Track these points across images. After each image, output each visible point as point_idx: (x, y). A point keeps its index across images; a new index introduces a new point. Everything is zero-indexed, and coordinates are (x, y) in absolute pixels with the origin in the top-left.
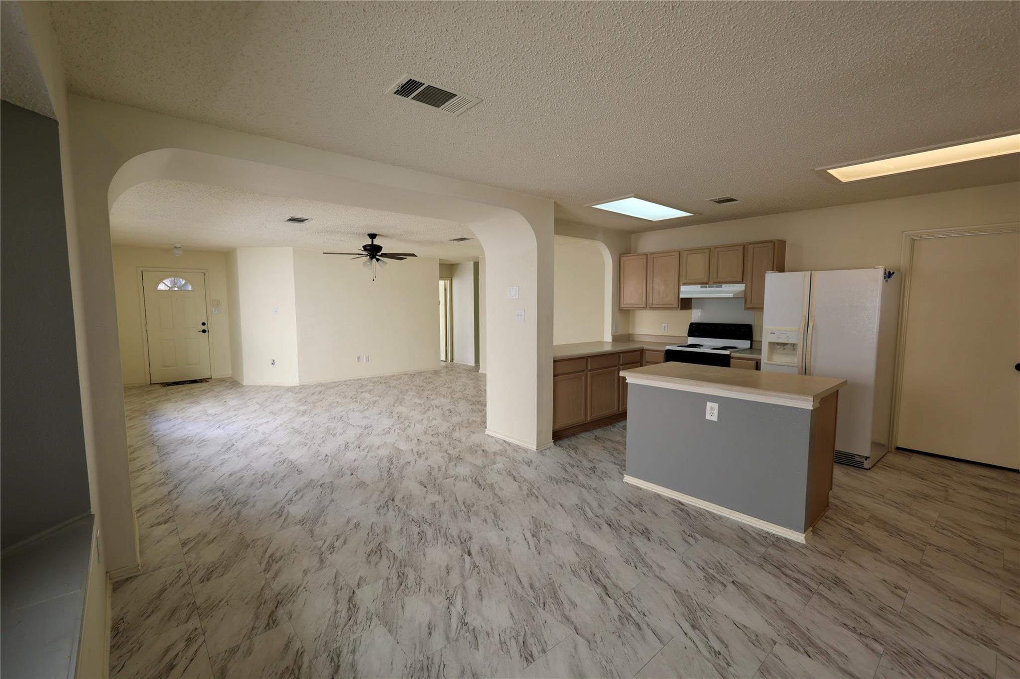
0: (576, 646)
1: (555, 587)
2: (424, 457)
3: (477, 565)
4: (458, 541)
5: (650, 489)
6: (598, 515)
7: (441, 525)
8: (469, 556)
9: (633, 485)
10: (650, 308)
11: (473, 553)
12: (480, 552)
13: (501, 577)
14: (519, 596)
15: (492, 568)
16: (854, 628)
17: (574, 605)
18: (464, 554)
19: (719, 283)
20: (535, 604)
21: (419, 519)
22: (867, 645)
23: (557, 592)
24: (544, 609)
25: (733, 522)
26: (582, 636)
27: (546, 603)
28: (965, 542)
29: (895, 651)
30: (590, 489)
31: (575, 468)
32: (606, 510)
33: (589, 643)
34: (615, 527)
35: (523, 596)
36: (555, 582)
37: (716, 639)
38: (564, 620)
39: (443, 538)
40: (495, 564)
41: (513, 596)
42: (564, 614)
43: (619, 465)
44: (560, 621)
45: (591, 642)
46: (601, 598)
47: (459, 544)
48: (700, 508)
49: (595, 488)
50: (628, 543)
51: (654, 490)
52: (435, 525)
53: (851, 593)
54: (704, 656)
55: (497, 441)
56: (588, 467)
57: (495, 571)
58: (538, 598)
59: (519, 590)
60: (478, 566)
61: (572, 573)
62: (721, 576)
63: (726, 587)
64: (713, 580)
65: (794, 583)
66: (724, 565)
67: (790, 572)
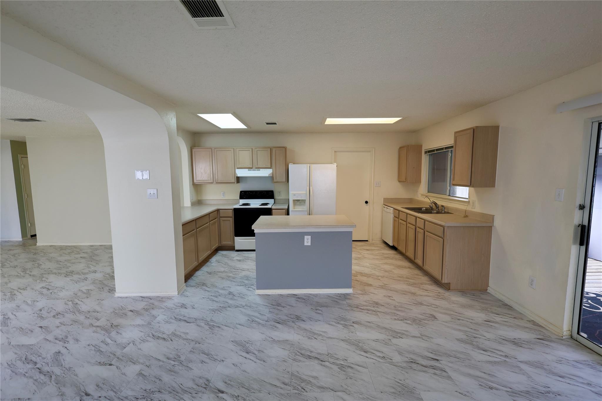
0: (342, 398)
1: (297, 375)
2: (70, 339)
3: (236, 395)
4: (201, 389)
5: (274, 293)
6: (266, 320)
7: (170, 386)
8: (223, 393)
9: (263, 294)
10: (216, 183)
11: (224, 389)
12: (227, 385)
13: (261, 391)
14: (286, 395)
15: (249, 390)
17: (316, 378)
18: (218, 395)
19: (258, 168)
20: (299, 392)
21: (143, 394)
23: (300, 377)
24: (307, 392)
25: (323, 295)
26: (338, 391)
27: (303, 388)
28: (383, 271)
30: (244, 307)
31: (219, 297)
32: (267, 315)
33: (345, 392)
34: (282, 322)
35: (288, 393)
36: (292, 372)
37: (377, 352)
38: (322, 390)
39: (185, 395)
40: (247, 387)
41: (283, 398)
42: (318, 386)
43: (243, 286)
44: (321, 392)
45: (345, 391)
46: (321, 365)
47: (205, 390)
48: (305, 294)
49: (246, 305)
50: (298, 328)
51: (277, 293)
52: (165, 390)
54: (382, 362)
55: (135, 299)
56: (227, 293)
57: (252, 391)
58: (297, 388)
59: (282, 391)
60: (238, 395)
61: (294, 361)
62: (347, 323)
63: (353, 326)
64: (347, 326)
65: (368, 311)
66: (342, 317)
67: (362, 308)
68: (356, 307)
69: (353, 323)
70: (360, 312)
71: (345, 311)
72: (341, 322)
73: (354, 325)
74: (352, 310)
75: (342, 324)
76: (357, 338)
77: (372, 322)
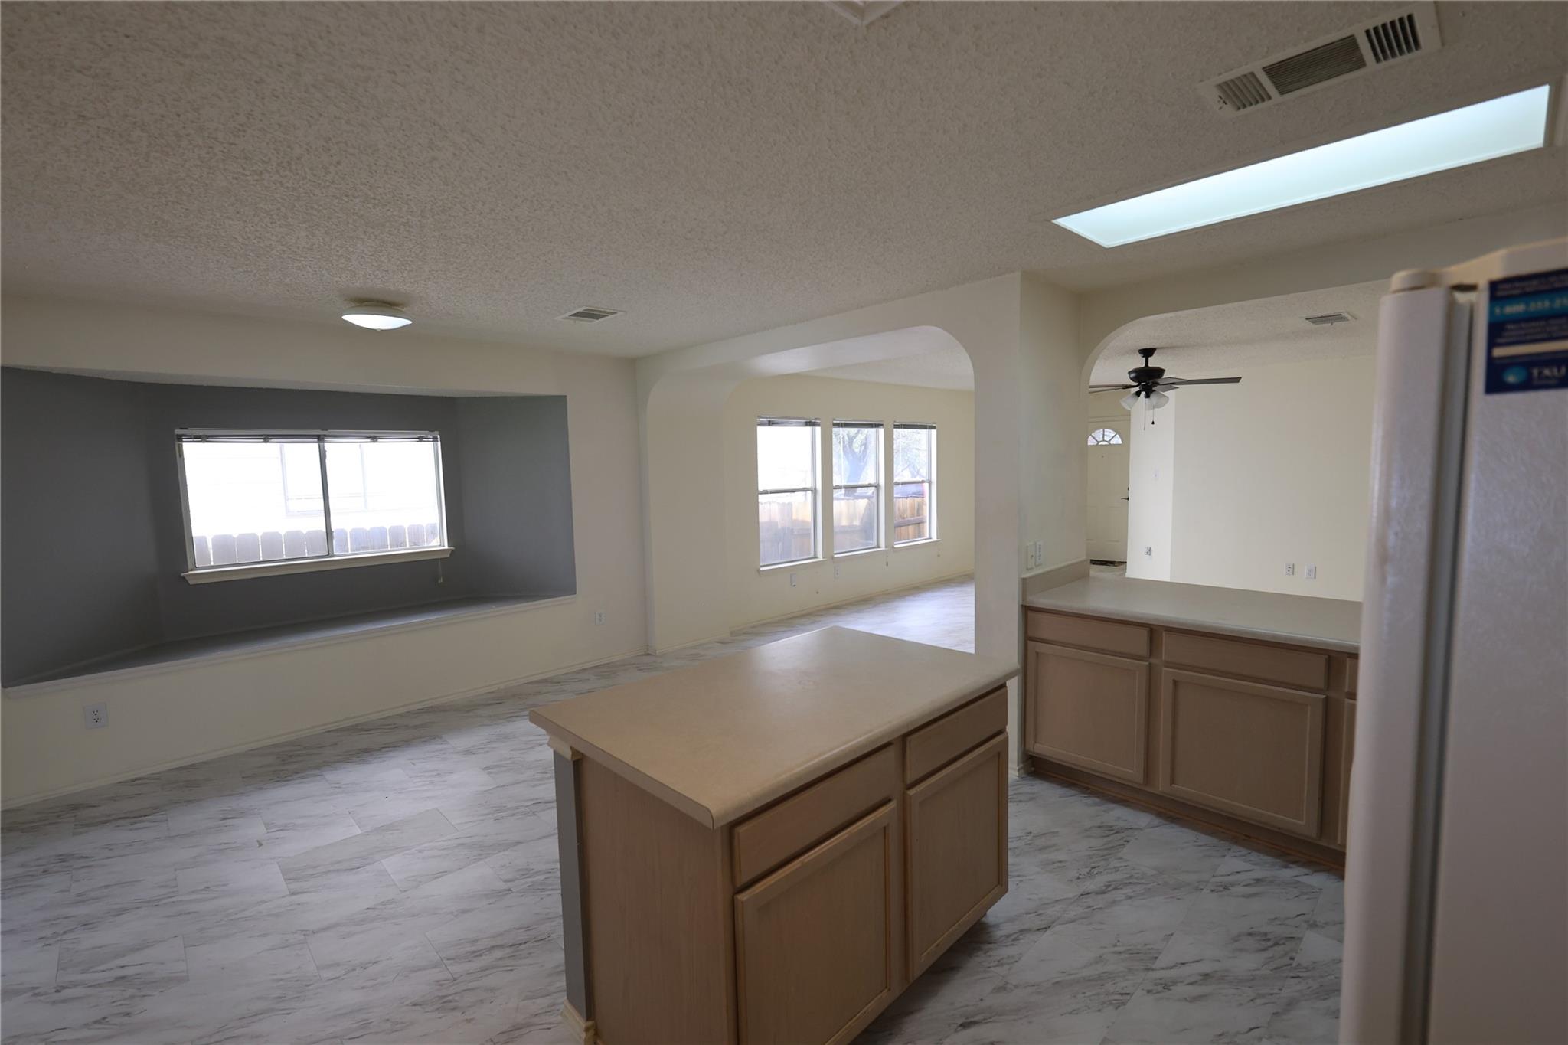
16: (365, 968)
22: (338, 965)
29: (310, 987)
53: (415, 1005)
62: (527, 883)
63: (506, 881)
64: (523, 875)
65: (473, 948)
66: (549, 892)
67: (498, 954)
68: (520, 944)
69: (510, 890)
70: (501, 934)
71: (548, 913)
72: (541, 877)
73: (504, 886)
74: (528, 929)
75: (538, 873)
76: (486, 860)
77: (456, 916)
